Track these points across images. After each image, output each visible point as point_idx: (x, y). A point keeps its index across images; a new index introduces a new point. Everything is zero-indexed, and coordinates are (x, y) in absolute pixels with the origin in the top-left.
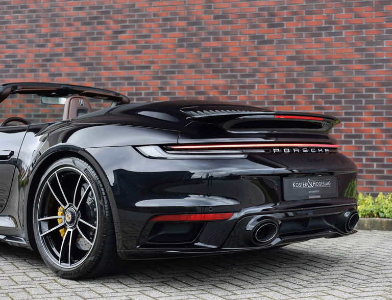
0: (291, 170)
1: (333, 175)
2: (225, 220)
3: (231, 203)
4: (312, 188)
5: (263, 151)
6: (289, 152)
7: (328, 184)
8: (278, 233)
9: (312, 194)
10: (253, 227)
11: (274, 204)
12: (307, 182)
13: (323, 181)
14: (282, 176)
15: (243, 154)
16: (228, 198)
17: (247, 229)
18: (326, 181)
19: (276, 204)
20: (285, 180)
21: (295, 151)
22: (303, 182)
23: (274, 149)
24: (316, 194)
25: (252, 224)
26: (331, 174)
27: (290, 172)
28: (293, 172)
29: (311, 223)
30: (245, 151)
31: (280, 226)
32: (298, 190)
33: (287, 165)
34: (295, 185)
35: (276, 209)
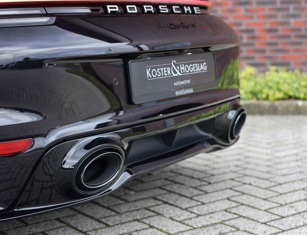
0: (137, 46)
1: (209, 51)
2: (14, 155)
3: (24, 118)
4: (179, 76)
5: (87, 10)
6: (136, 11)
7: (203, 67)
8: (124, 164)
9: (180, 88)
10: (76, 161)
11: (114, 114)
12: (170, 66)
13: (195, 63)
14: (126, 57)
15: (46, 15)
16: (22, 110)
17: (65, 166)
18: (200, 63)
19: (118, 113)
20: (133, 65)
21: (146, 10)
22: (163, 67)
23: (108, 6)
24: (186, 87)
25: (73, 157)
26: (206, 50)
27: (136, 50)
28: (141, 49)
29: (178, 136)
30: (51, 10)
31: (127, 151)
32: (156, 82)
33: (129, 36)
34: (150, 73)
35: (119, 122)
